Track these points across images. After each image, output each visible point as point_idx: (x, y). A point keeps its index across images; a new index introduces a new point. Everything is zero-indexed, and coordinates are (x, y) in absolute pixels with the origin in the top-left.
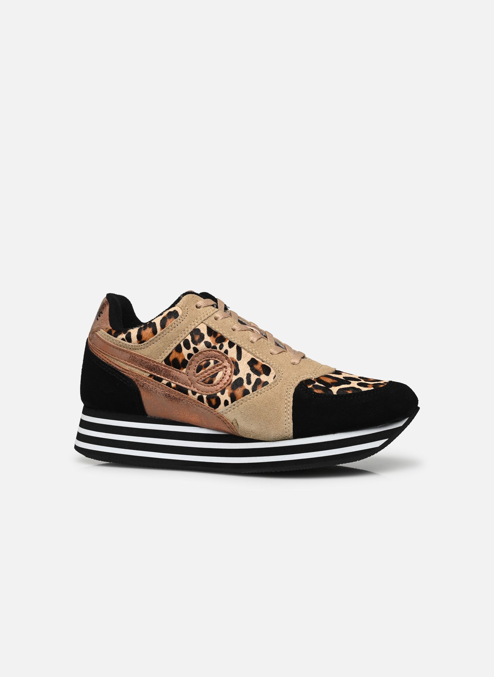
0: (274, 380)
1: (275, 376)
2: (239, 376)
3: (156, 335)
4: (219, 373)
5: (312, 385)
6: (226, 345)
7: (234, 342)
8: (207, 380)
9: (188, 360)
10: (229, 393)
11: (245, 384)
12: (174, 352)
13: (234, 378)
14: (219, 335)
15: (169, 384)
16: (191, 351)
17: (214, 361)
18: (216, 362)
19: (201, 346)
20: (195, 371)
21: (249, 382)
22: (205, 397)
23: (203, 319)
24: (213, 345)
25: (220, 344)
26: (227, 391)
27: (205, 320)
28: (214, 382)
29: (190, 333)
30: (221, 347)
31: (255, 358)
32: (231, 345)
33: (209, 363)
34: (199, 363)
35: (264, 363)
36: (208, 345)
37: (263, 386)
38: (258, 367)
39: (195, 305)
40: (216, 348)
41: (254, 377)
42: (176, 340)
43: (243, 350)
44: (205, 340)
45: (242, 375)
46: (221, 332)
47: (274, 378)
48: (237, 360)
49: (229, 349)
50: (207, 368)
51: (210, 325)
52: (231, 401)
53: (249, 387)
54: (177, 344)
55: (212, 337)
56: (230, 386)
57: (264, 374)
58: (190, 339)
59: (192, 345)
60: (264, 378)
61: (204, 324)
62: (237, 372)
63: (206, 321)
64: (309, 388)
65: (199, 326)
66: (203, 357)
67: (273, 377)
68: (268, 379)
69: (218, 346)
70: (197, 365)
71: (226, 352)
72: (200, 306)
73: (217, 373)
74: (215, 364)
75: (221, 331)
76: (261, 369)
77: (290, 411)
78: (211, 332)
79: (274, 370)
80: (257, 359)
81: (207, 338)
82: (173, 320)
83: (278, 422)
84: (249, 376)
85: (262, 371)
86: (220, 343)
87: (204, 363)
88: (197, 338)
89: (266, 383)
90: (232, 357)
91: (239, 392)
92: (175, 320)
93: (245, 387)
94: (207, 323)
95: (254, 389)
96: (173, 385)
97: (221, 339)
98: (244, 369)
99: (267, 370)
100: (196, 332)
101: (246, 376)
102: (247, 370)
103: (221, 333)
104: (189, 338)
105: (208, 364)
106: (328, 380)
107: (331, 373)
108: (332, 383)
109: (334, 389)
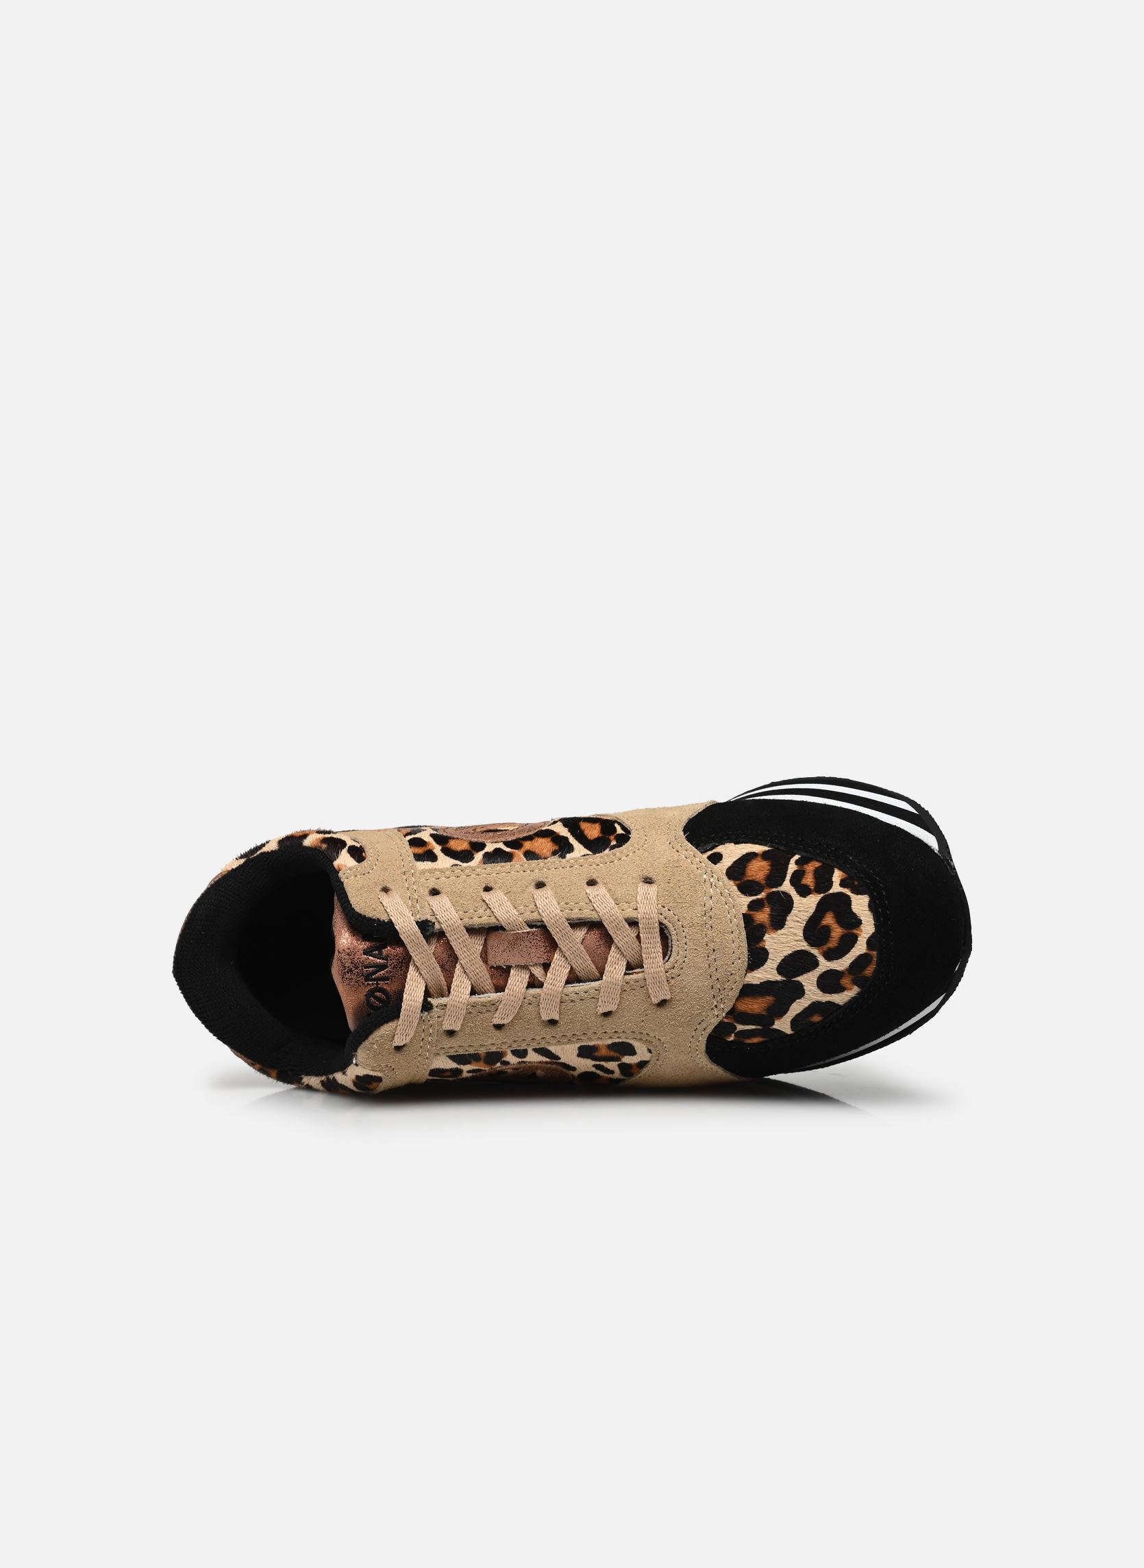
5: (734, 1034)
106: (756, 1006)
107: (746, 971)
108: (769, 1009)
109: (783, 1025)
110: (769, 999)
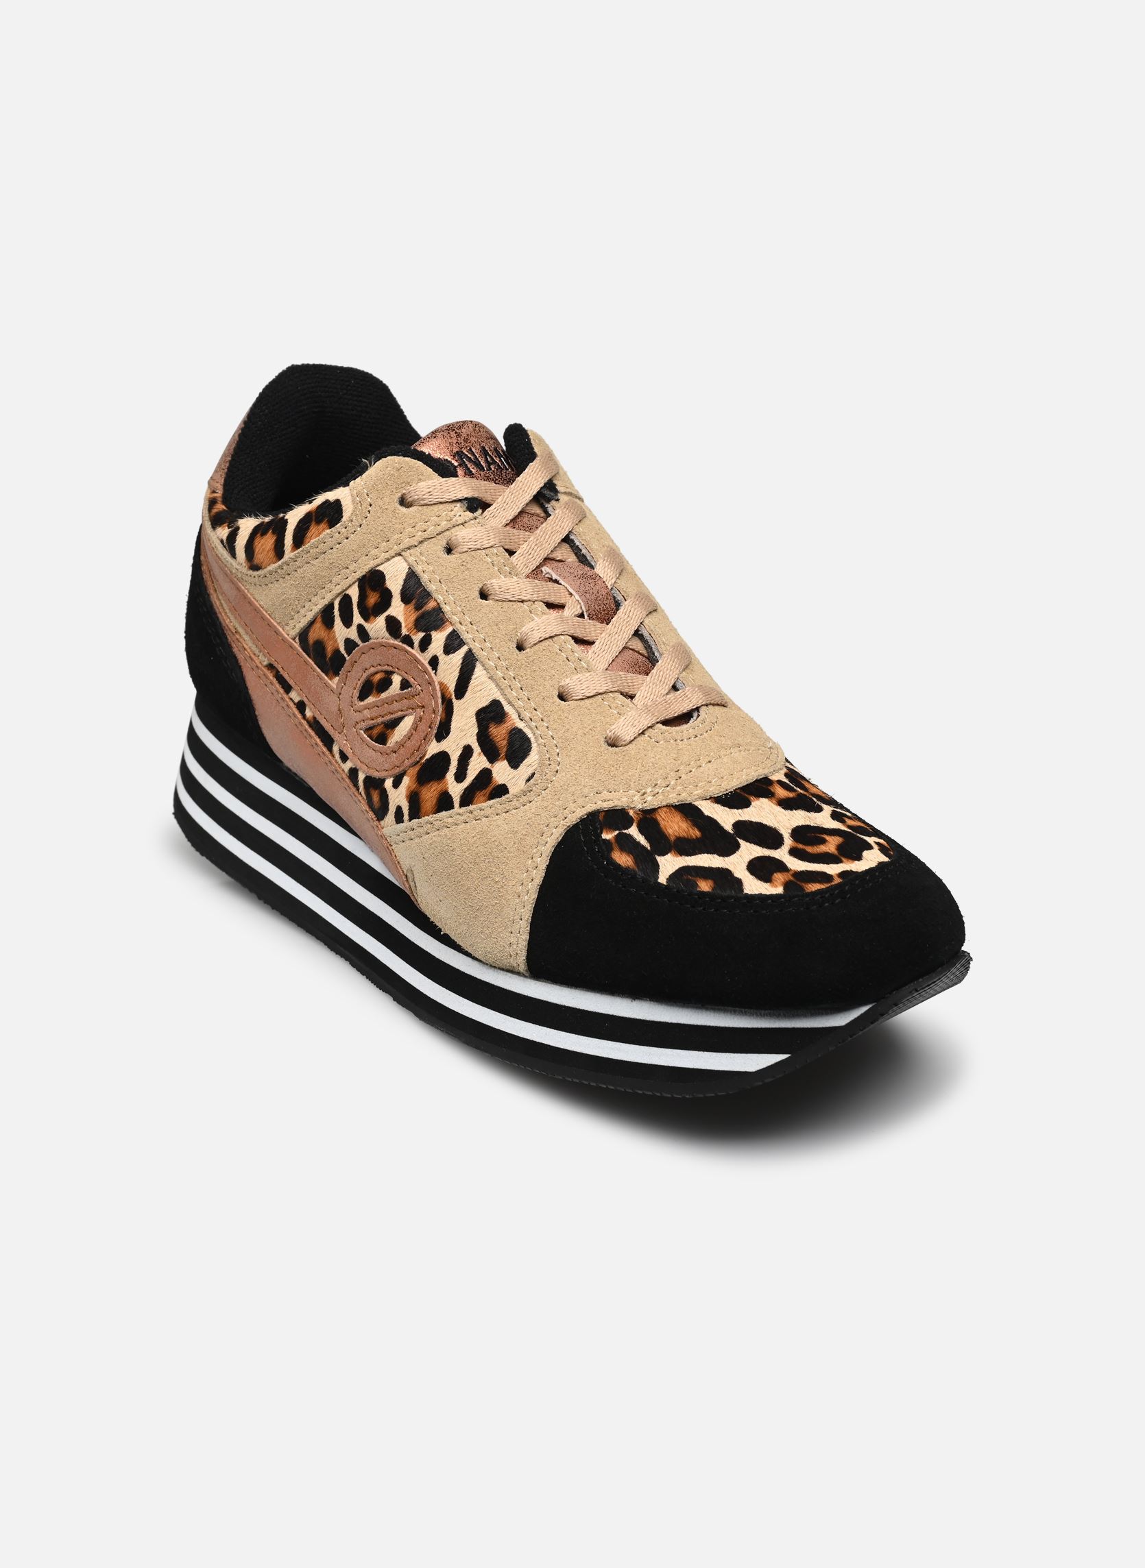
0: (528, 784)
1: (533, 775)
2: (445, 746)
3: (280, 562)
4: (406, 718)
5: (617, 832)
6: (439, 639)
7: (465, 636)
8: (375, 732)
9: (346, 655)
10: (409, 787)
11: (450, 776)
12: (318, 625)
13: (434, 748)
14: (431, 605)
15: (301, 706)
16: (352, 633)
17: (402, 680)
18: (405, 685)
19: (377, 627)
20: (356, 694)
21: (460, 777)
22: (361, 777)
23: (407, 542)
24: (404, 631)
25: (423, 634)
26: (406, 781)
27: (409, 548)
28: (390, 741)
29: (359, 579)
30: (425, 644)
31: (504, 703)
32: (454, 642)
33: (390, 683)
34: (368, 672)
35: (521, 725)
36: (393, 626)
37: (491, 797)
38: (499, 733)
39: (399, 495)
40: (411, 644)
41: (478, 762)
42: (324, 590)
43: (479, 671)
44: (392, 611)
45: (452, 746)
46: (440, 598)
47: (528, 780)
48: (453, 696)
49: (442, 658)
50: (384, 695)
51: (418, 569)
52: (409, 815)
53: (456, 790)
54: (326, 602)
55: (411, 606)
56: (417, 768)
57: (505, 761)
58: (355, 599)
59: (357, 619)
60: (502, 772)
61: (403, 560)
62: (443, 732)
63: (412, 551)
64: (605, 840)
65: (386, 564)
66: (378, 659)
67: (527, 778)
68: (510, 777)
69: (417, 637)
70: (365, 675)
71: (434, 662)
72: (414, 501)
73: (401, 719)
74: (402, 688)
75: (442, 595)
76: (505, 742)
77: (531, 897)
78: (414, 590)
79: (539, 752)
80: (507, 708)
81: (397, 609)
82: (323, 530)
83: (497, 920)
84: (467, 752)
85: (505, 750)
86: (423, 631)
87: (378, 677)
88: (373, 599)
89: (502, 790)
90: (445, 682)
91: (430, 794)
92: (328, 531)
93: (447, 784)
94: (411, 559)
95: (467, 799)
96: (308, 713)
97: (430, 620)
98: (464, 730)
99: (518, 749)
100: (373, 581)
101: (459, 752)
102: (469, 734)
103: (439, 601)
104: (354, 593)
105: (386, 683)
106: (675, 826)
107: (711, 798)
108: (679, 839)
109: (668, 865)
110: (695, 833)
